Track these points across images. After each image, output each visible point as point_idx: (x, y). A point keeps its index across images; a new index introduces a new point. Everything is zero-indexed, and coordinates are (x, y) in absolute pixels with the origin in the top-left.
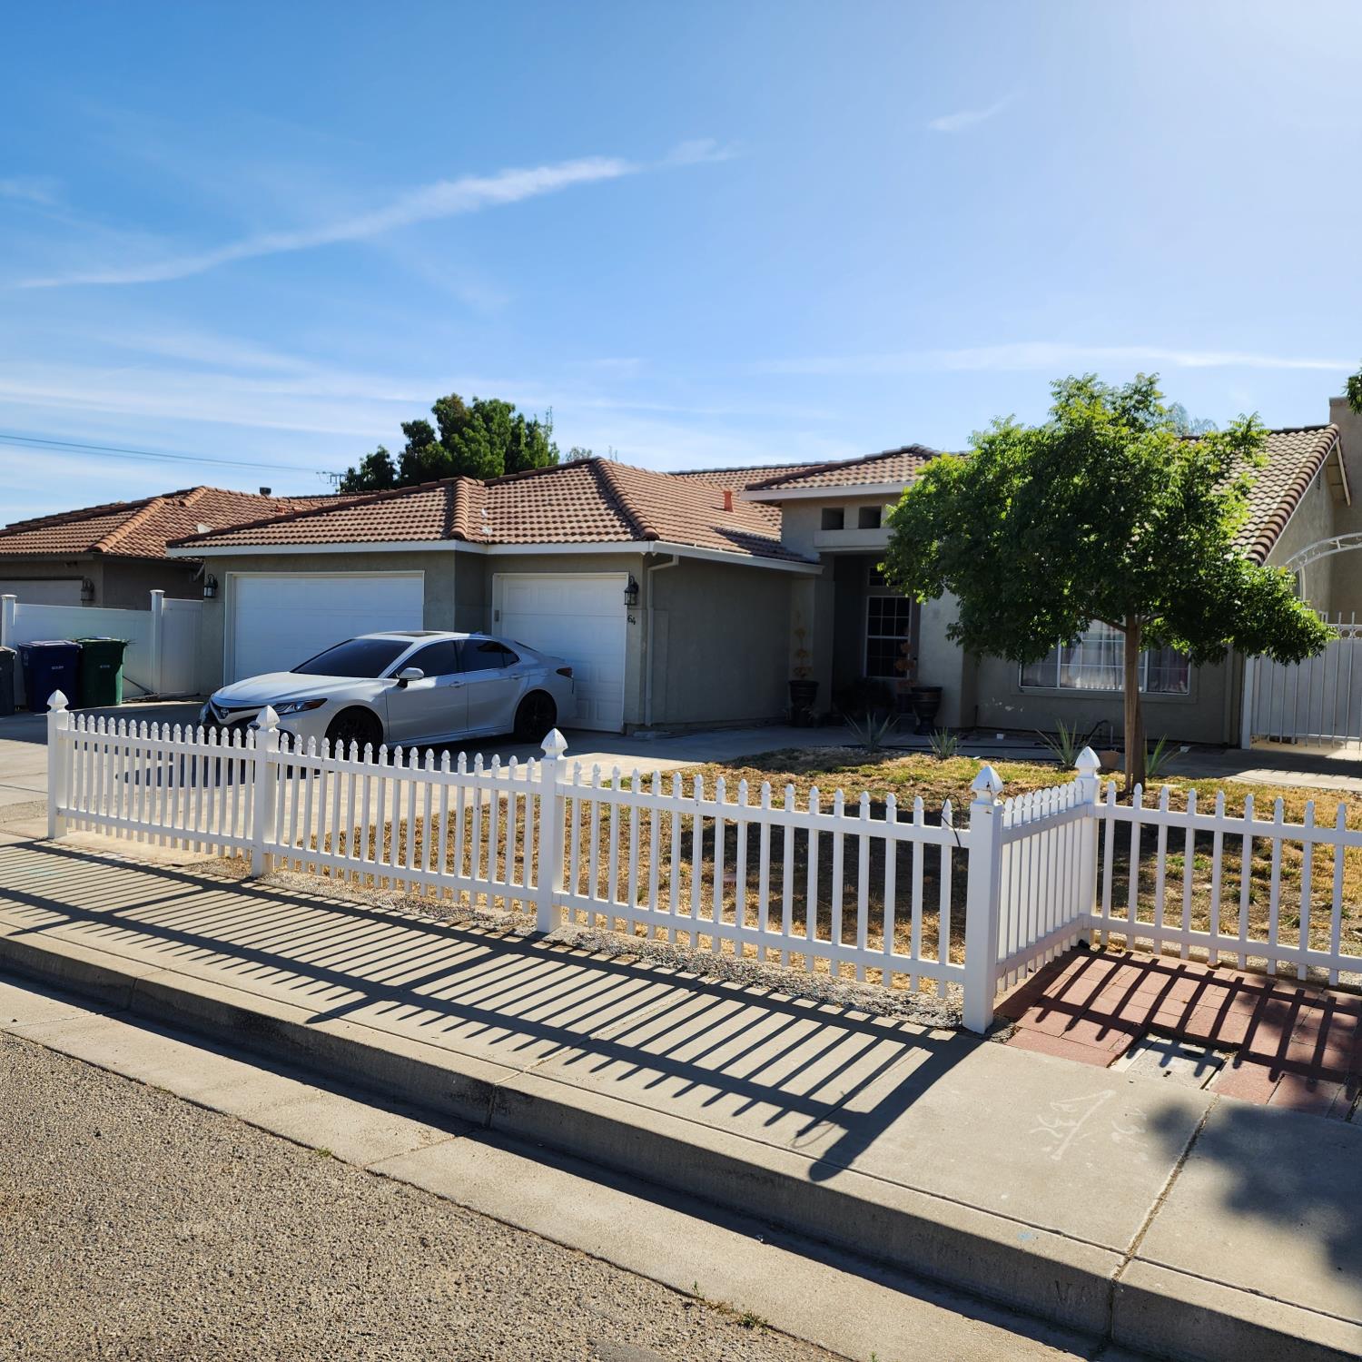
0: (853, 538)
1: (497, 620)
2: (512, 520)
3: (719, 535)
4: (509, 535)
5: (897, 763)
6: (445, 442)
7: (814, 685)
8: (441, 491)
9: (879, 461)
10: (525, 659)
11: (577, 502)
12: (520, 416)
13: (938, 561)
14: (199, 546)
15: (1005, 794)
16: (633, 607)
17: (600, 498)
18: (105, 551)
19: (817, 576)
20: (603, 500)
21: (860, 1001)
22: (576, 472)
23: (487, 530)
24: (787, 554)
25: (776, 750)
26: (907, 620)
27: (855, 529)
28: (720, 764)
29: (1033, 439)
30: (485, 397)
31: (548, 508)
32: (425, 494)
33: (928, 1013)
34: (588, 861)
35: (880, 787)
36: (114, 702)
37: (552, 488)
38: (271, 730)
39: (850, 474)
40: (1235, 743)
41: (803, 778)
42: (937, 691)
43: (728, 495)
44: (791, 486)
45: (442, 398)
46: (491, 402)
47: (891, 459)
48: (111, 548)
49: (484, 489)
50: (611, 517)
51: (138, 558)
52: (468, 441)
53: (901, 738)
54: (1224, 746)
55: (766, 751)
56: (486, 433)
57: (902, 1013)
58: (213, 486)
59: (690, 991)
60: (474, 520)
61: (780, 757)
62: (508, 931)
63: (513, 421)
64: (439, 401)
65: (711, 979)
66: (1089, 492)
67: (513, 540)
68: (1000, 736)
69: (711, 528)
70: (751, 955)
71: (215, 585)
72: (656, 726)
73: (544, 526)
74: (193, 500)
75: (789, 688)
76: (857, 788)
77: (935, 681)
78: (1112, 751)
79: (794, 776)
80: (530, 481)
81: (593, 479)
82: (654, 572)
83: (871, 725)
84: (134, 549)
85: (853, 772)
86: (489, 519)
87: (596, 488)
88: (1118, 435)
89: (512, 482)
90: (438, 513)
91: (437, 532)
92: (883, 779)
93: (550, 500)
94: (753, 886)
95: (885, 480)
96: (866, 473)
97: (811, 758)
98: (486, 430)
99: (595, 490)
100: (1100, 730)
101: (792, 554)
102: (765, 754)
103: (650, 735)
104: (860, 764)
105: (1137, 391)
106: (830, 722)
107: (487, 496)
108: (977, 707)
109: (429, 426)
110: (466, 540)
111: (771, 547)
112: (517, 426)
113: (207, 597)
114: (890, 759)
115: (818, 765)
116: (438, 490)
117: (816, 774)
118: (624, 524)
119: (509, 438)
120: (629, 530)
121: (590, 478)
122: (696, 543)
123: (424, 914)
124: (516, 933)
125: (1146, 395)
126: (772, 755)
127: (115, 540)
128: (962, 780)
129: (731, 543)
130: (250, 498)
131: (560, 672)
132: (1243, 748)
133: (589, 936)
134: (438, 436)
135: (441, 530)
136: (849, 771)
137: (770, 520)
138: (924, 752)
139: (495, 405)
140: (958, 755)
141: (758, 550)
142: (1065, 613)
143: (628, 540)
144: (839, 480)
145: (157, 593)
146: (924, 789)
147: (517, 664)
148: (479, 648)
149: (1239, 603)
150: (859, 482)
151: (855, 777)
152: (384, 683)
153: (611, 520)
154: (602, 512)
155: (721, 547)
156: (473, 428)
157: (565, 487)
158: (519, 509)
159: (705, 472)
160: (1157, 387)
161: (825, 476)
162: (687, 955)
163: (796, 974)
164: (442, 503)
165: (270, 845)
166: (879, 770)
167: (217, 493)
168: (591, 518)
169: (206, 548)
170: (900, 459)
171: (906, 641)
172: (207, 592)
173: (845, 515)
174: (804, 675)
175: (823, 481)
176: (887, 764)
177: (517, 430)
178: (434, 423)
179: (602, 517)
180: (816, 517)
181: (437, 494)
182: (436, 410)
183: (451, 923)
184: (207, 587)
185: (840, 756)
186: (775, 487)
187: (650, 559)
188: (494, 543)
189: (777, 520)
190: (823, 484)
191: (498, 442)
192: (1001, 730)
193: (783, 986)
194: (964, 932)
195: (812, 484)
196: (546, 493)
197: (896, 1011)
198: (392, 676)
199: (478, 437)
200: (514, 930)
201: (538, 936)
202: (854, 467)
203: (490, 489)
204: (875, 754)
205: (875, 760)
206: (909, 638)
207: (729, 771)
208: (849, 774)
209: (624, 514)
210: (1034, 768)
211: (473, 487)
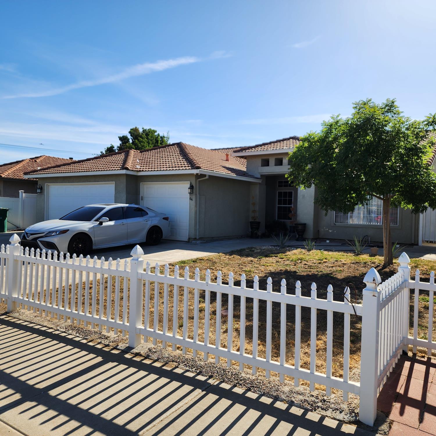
0: (273, 169)
1: (142, 200)
2: (148, 163)
3: (224, 168)
4: (146, 168)
5: (292, 253)
6: (133, 143)
7: (259, 223)
8: (124, 154)
9: (282, 142)
10: (150, 214)
11: (172, 157)
12: (158, 134)
13: (310, 173)
14: (35, 174)
15: (338, 266)
16: (191, 194)
17: (180, 155)
18: (3, 177)
19: (260, 183)
20: (181, 156)
21: (297, 399)
22: (172, 147)
23: (138, 167)
24: (249, 175)
25: (245, 247)
26: (292, 199)
27: (274, 166)
28: (224, 253)
29: (350, 122)
30: (147, 128)
31: (161, 159)
32: (118, 155)
33: (337, 409)
34: (163, 303)
35: (288, 263)
36: (3, 231)
37: (164, 152)
38: (16, 245)
39: (271, 146)
40: (416, 243)
41: (257, 260)
42: (304, 225)
43: (227, 155)
44: (250, 151)
45: (132, 128)
46: (148, 130)
47: (286, 141)
48: (6, 176)
49: (139, 153)
50: (184, 161)
51: (16, 179)
52: (140, 142)
53: (293, 243)
54: (412, 245)
55: (241, 248)
56: (146, 139)
57: (322, 409)
58: (48, 155)
59: (202, 391)
60: (134, 163)
61: (247, 250)
62: (114, 346)
63: (156, 136)
64: (131, 129)
65: (214, 381)
66: (373, 143)
67: (147, 170)
68: (328, 241)
69: (221, 166)
70: (236, 364)
71: (41, 189)
72: (201, 239)
73: (159, 165)
74: (40, 160)
75: (250, 224)
76: (278, 264)
77: (303, 221)
78: (375, 247)
79: (253, 258)
80: (156, 150)
81: (178, 149)
82: (199, 181)
83: (281, 238)
84: (15, 176)
85: (276, 257)
86: (139, 163)
87: (179, 152)
88: (384, 120)
89: (149, 151)
90: (121, 161)
91: (119, 167)
92: (288, 260)
93: (162, 156)
94: (237, 317)
95: (284, 148)
96: (277, 146)
97: (259, 251)
98: (146, 138)
99: (179, 153)
100: (365, 239)
101: (250, 176)
102: (241, 249)
103: (198, 242)
104: (278, 253)
105: (387, 105)
106: (266, 236)
107: (140, 156)
108: (319, 231)
109: (127, 137)
110: (130, 170)
111: (243, 173)
112: (157, 137)
113: (38, 193)
114: (289, 251)
115: (262, 254)
116: (123, 153)
117: (261, 258)
118: (188, 163)
119: (154, 141)
120: (190, 165)
121: (177, 149)
122: (215, 170)
123: (78, 335)
124: (118, 347)
125: (392, 106)
126: (244, 250)
127: (7, 173)
128: (319, 260)
129: (228, 171)
130: (61, 160)
131: (164, 218)
132: (419, 245)
133: (154, 350)
134: (131, 141)
135: (121, 166)
136: (274, 256)
137: (242, 165)
138: (302, 248)
139: (149, 130)
140: (315, 249)
141: (238, 174)
142: (363, 193)
143: (189, 169)
144: (267, 148)
145: (21, 192)
146: (305, 264)
147: (148, 216)
148: (135, 210)
149: (433, 188)
150: (275, 149)
151: (277, 259)
152: (93, 223)
153: (184, 162)
154: (181, 160)
155: (224, 172)
156: (142, 138)
157: (168, 152)
158: (151, 160)
159: (219, 149)
160: (395, 103)
161: (262, 147)
162: (202, 363)
163: (260, 378)
164: (123, 158)
165: (15, 297)
166: (286, 256)
167: (49, 158)
168: (176, 162)
169: (37, 175)
170: (289, 141)
171: (291, 207)
172: (38, 191)
173: (270, 161)
174: (255, 219)
175: (261, 149)
176: (288, 253)
177: (157, 139)
178: (129, 137)
179: (180, 162)
180: (259, 162)
181: (122, 155)
182: (130, 132)
183: (89, 340)
184: (38, 189)
185: (270, 250)
186: (244, 151)
187: (198, 176)
188: (140, 171)
189: (244, 164)
190: (262, 150)
191: (151, 143)
192: (328, 239)
193: (253, 387)
194: (343, 345)
195: (257, 150)
196: (161, 154)
197: (318, 407)
198: (96, 220)
199: (144, 140)
200: (118, 345)
201: (128, 349)
202: (273, 144)
203: (142, 153)
204: (283, 249)
205: (283, 251)
206: (292, 206)
207: (227, 257)
208: (274, 257)
209: (189, 160)
210: (345, 254)
211: (135, 152)
